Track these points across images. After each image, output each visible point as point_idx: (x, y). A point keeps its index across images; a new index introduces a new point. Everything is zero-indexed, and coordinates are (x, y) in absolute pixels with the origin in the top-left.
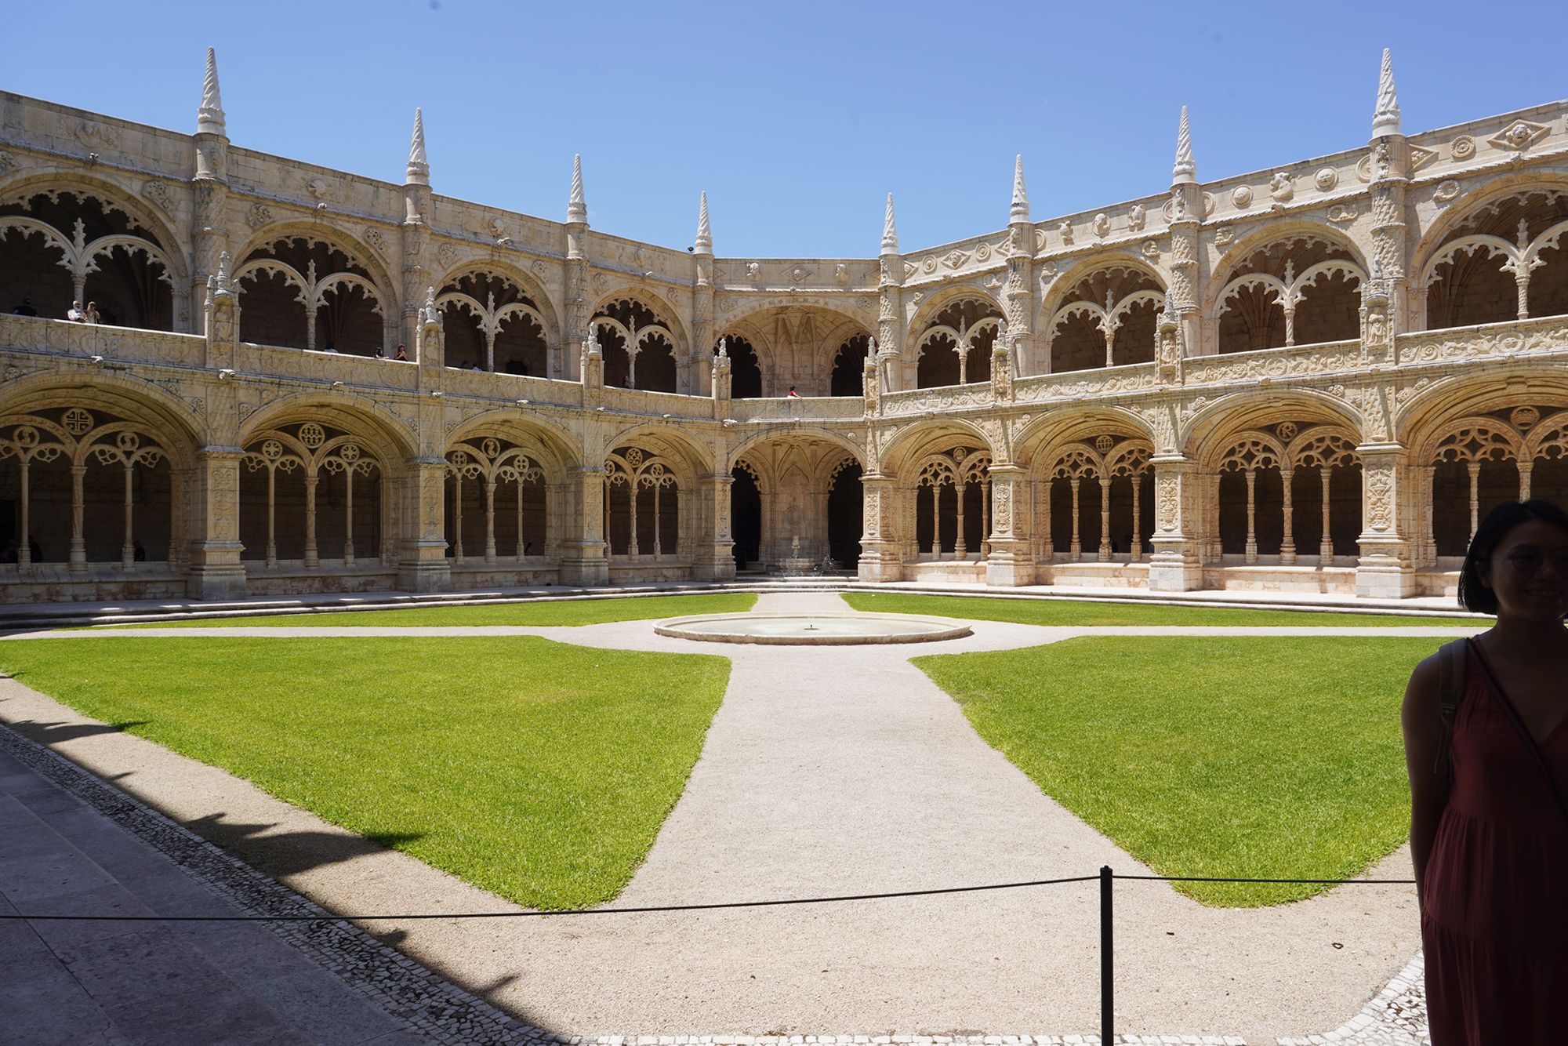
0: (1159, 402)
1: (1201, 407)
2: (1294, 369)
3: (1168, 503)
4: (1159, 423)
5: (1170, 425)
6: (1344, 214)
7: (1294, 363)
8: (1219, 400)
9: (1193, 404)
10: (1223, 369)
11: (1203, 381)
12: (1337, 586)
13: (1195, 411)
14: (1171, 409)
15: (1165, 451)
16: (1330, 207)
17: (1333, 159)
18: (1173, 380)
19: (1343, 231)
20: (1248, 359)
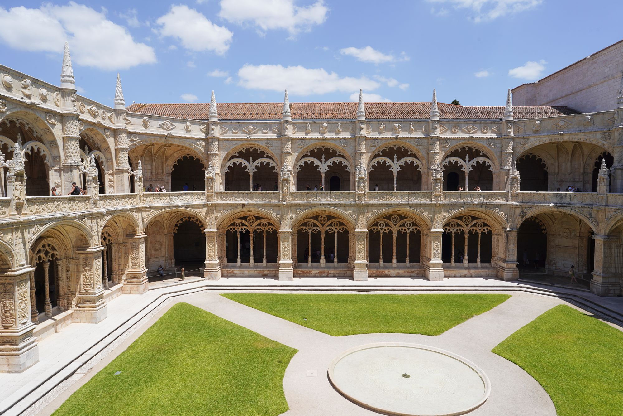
0: (16, 228)
1: (38, 231)
2: (70, 208)
3: (24, 302)
4: (16, 245)
5: (22, 246)
6: (52, 120)
7: (70, 205)
8: (46, 227)
9: (33, 229)
10: (43, 206)
11: (34, 214)
12: (62, 325)
13: (34, 234)
14: (22, 233)
15: (21, 266)
16: (48, 113)
17: (47, 86)
18: (21, 212)
19: (51, 129)
20: (54, 201)
